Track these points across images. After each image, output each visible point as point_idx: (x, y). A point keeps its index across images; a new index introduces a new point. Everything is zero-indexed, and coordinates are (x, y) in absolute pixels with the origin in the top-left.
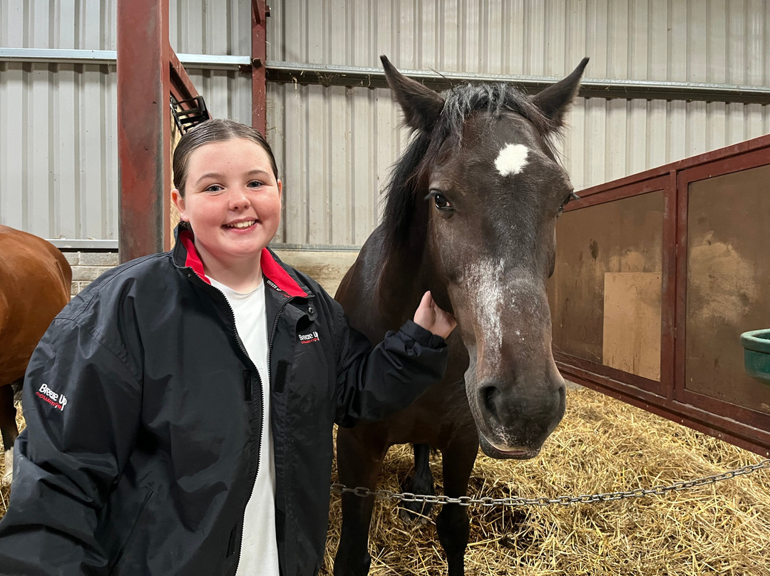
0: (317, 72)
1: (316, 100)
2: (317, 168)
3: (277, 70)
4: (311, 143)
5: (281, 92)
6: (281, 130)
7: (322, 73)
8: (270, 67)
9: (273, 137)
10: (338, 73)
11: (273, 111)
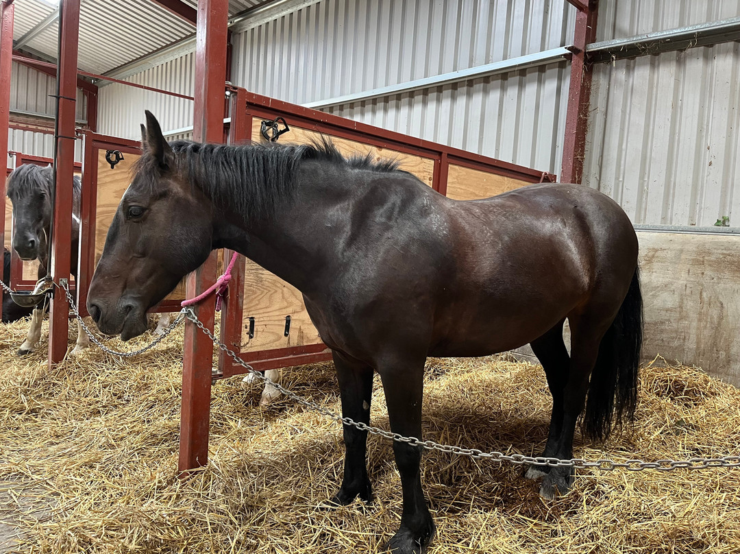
0: (637, 43)
1: (642, 73)
2: (634, 143)
3: (598, 51)
4: (631, 118)
5: (608, 72)
6: (604, 110)
7: (643, 44)
8: (590, 51)
9: (594, 117)
10: (660, 39)
11: (597, 93)
